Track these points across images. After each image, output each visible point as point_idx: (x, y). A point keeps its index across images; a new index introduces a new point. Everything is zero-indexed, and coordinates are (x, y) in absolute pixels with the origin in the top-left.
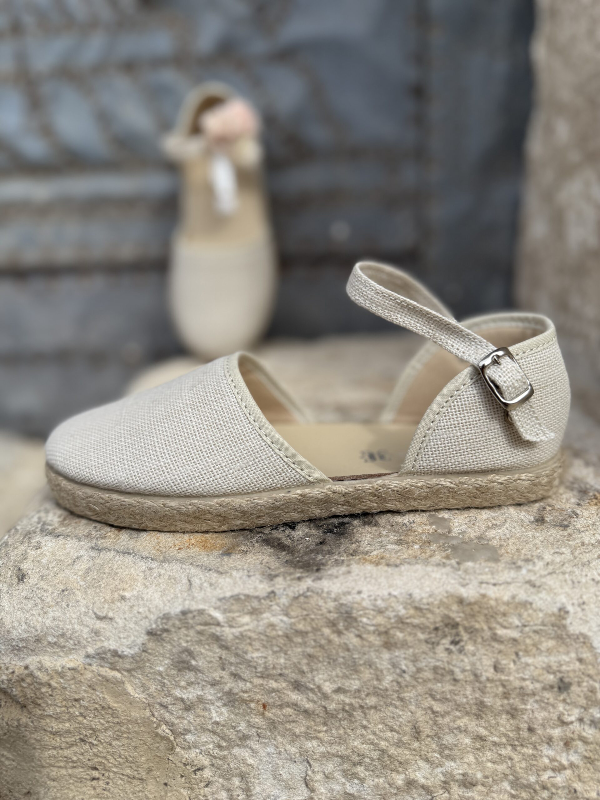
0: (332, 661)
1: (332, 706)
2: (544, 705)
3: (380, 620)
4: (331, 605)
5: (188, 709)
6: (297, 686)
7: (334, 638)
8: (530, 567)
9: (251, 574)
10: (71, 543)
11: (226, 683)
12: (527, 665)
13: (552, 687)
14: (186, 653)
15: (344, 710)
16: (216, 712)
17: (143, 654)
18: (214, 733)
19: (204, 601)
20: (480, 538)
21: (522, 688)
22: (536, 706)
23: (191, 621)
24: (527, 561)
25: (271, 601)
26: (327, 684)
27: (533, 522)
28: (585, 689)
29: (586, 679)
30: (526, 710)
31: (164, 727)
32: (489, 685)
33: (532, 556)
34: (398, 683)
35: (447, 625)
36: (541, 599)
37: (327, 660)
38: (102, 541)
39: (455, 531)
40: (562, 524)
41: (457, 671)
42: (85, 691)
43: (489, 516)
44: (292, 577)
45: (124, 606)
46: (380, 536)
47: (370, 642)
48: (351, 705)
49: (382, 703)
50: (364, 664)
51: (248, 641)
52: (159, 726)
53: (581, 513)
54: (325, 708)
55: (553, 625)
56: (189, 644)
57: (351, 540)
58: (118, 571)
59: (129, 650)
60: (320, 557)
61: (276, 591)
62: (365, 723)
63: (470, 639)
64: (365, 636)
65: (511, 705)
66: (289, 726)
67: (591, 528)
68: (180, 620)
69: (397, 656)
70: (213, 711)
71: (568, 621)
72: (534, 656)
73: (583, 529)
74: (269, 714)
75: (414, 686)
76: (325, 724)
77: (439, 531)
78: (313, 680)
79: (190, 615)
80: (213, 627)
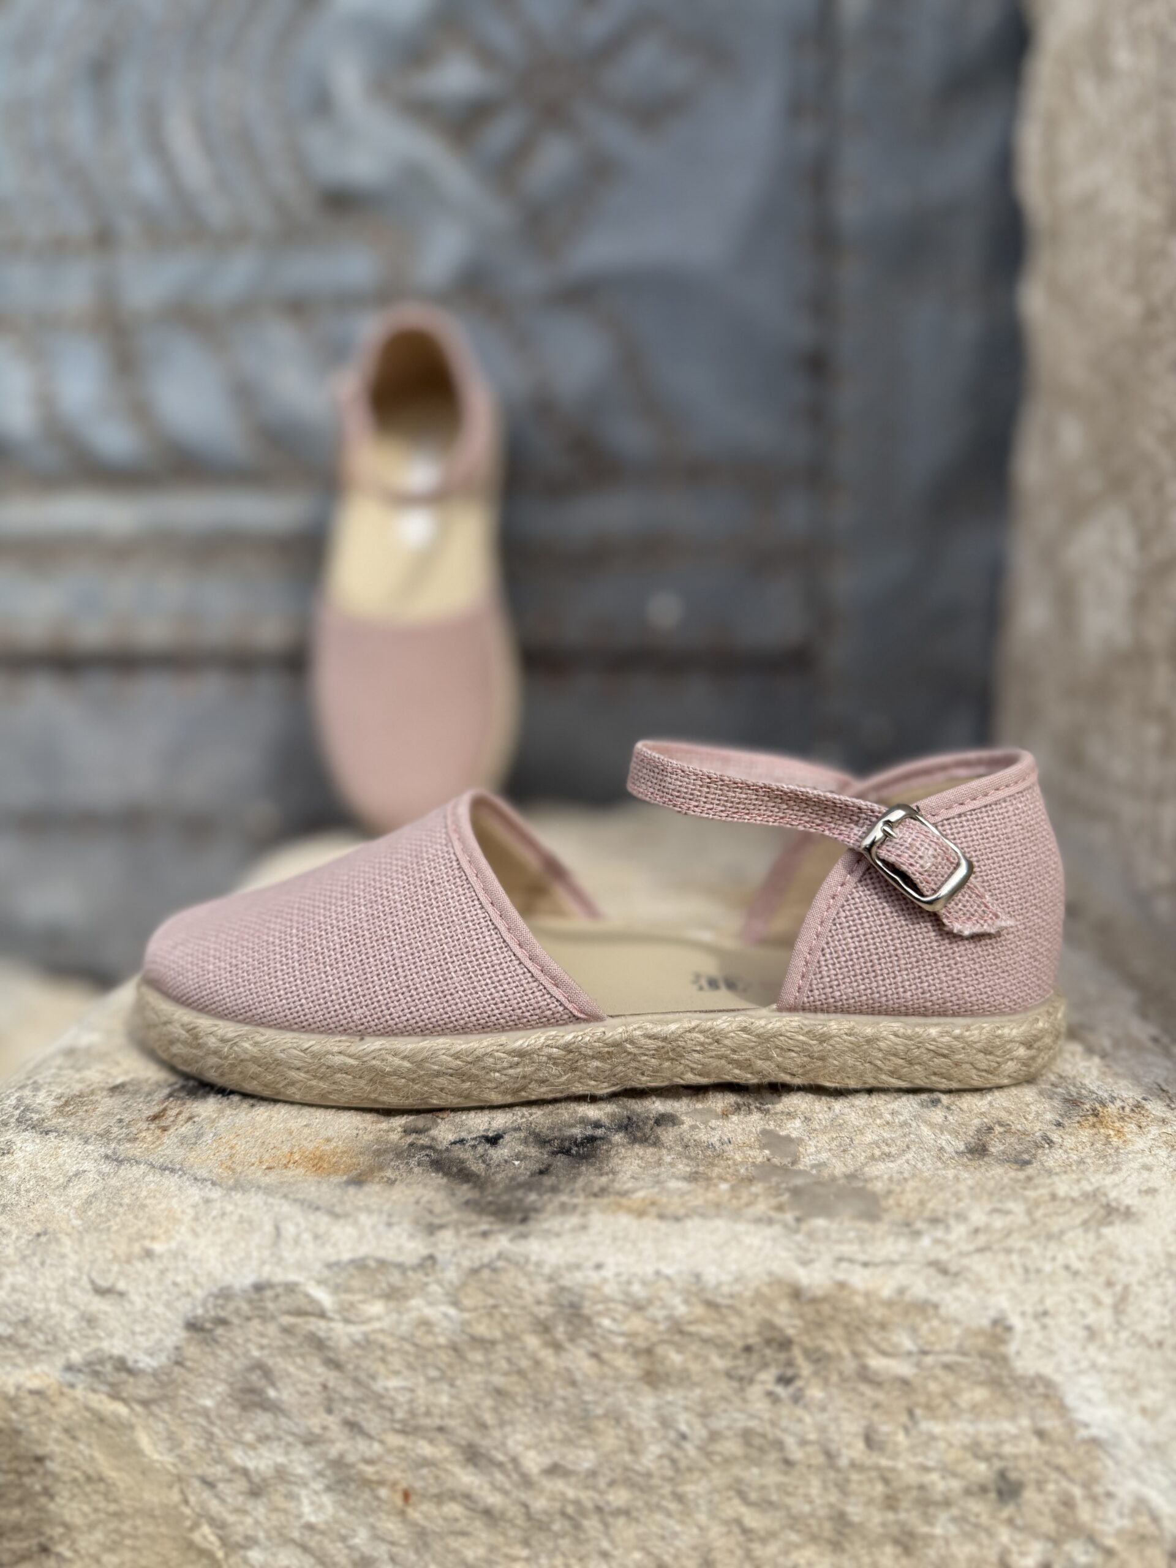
0: (542, 1406)
1: (539, 1504)
2: (971, 1529)
3: (636, 1323)
4: (543, 1288)
5: (255, 1492)
6: (473, 1456)
7: (547, 1356)
8: (939, 1233)
9: (394, 1220)
10: (69, 1147)
11: (332, 1442)
12: (933, 1438)
13: (984, 1489)
14: (259, 1372)
15: (563, 1514)
16: (312, 1503)
17: (177, 1370)
18: (305, 1548)
19: (300, 1266)
20: (851, 1177)
21: (922, 1487)
22: (953, 1529)
23: (271, 1306)
24: (934, 1221)
25: (427, 1275)
26: (532, 1454)
27: (963, 1153)
28: (1053, 1499)
29: (1054, 1475)
30: (933, 1537)
31: (206, 1529)
32: (855, 1477)
33: (946, 1213)
34: (674, 1462)
35: (769, 1342)
36: (957, 1298)
37: (532, 1403)
38: (128, 1145)
39: (806, 1162)
40: (1020, 1158)
41: (790, 1441)
42: (58, 1441)
43: (877, 1138)
44: (473, 1230)
45: (149, 1270)
46: (659, 1163)
47: (616, 1369)
48: (577, 1503)
49: (640, 1504)
50: (606, 1415)
51: (379, 1353)
52: (195, 1526)
53: (1060, 1140)
54: (526, 1506)
55: (983, 1355)
56: (266, 1352)
57: (600, 1169)
58: (148, 1201)
59: (148, 1359)
60: (533, 1197)
61: (439, 1256)
62: (605, 1545)
63: (816, 1374)
64: (606, 1355)
65: (902, 1524)
66: (455, 1543)
67: (1074, 1168)
68: (250, 1302)
69: (670, 1403)
70: (305, 1502)
71: (1012, 1348)
72: (946, 1419)
73: (1058, 1170)
74: (414, 1514)
75: (704, 1471)
76: (526, 1543)
77: (776, 1161)
78: (503, 1444)
79: (269, 1293)
80: (312, 1319)
